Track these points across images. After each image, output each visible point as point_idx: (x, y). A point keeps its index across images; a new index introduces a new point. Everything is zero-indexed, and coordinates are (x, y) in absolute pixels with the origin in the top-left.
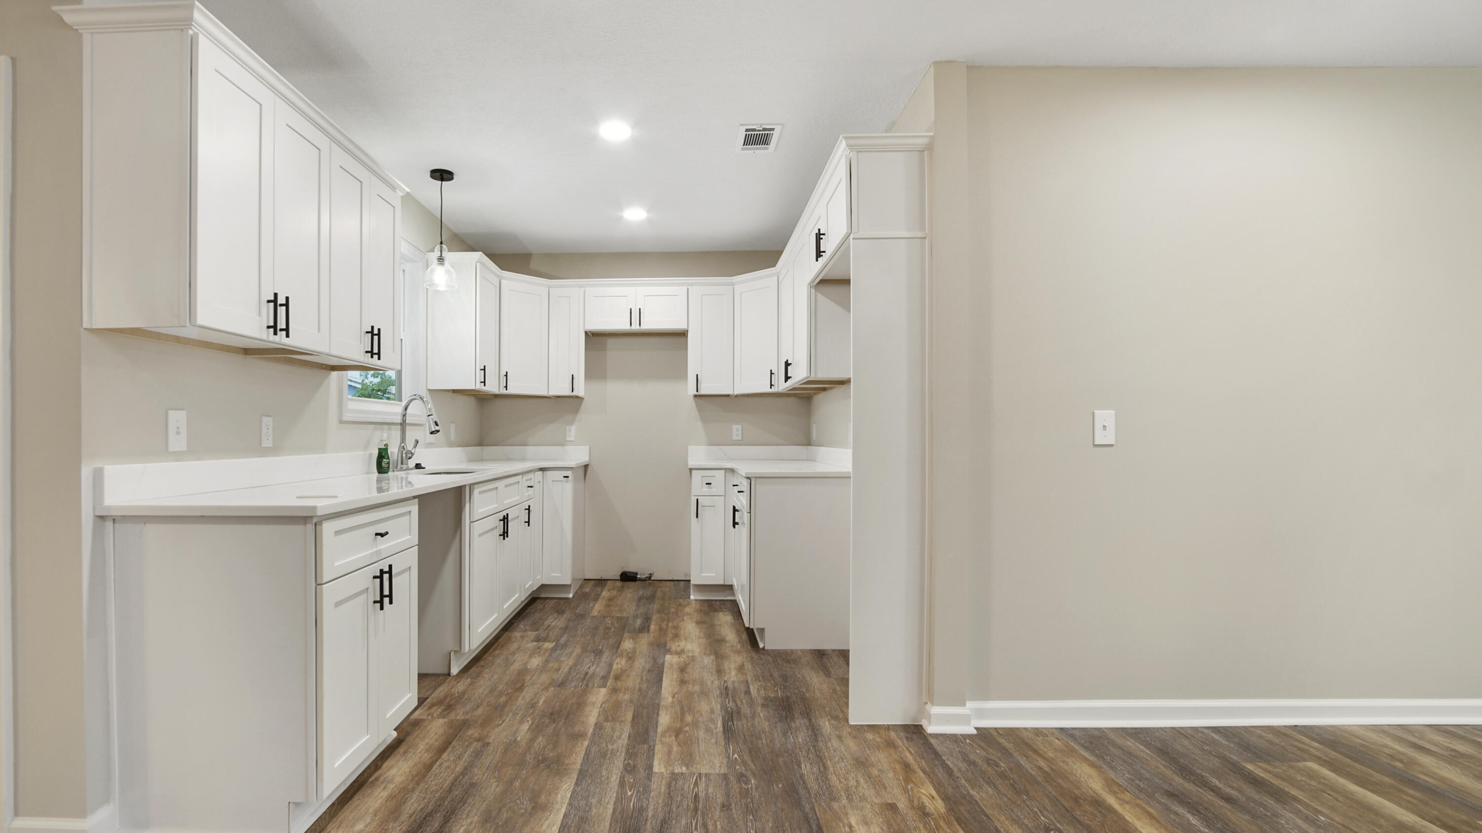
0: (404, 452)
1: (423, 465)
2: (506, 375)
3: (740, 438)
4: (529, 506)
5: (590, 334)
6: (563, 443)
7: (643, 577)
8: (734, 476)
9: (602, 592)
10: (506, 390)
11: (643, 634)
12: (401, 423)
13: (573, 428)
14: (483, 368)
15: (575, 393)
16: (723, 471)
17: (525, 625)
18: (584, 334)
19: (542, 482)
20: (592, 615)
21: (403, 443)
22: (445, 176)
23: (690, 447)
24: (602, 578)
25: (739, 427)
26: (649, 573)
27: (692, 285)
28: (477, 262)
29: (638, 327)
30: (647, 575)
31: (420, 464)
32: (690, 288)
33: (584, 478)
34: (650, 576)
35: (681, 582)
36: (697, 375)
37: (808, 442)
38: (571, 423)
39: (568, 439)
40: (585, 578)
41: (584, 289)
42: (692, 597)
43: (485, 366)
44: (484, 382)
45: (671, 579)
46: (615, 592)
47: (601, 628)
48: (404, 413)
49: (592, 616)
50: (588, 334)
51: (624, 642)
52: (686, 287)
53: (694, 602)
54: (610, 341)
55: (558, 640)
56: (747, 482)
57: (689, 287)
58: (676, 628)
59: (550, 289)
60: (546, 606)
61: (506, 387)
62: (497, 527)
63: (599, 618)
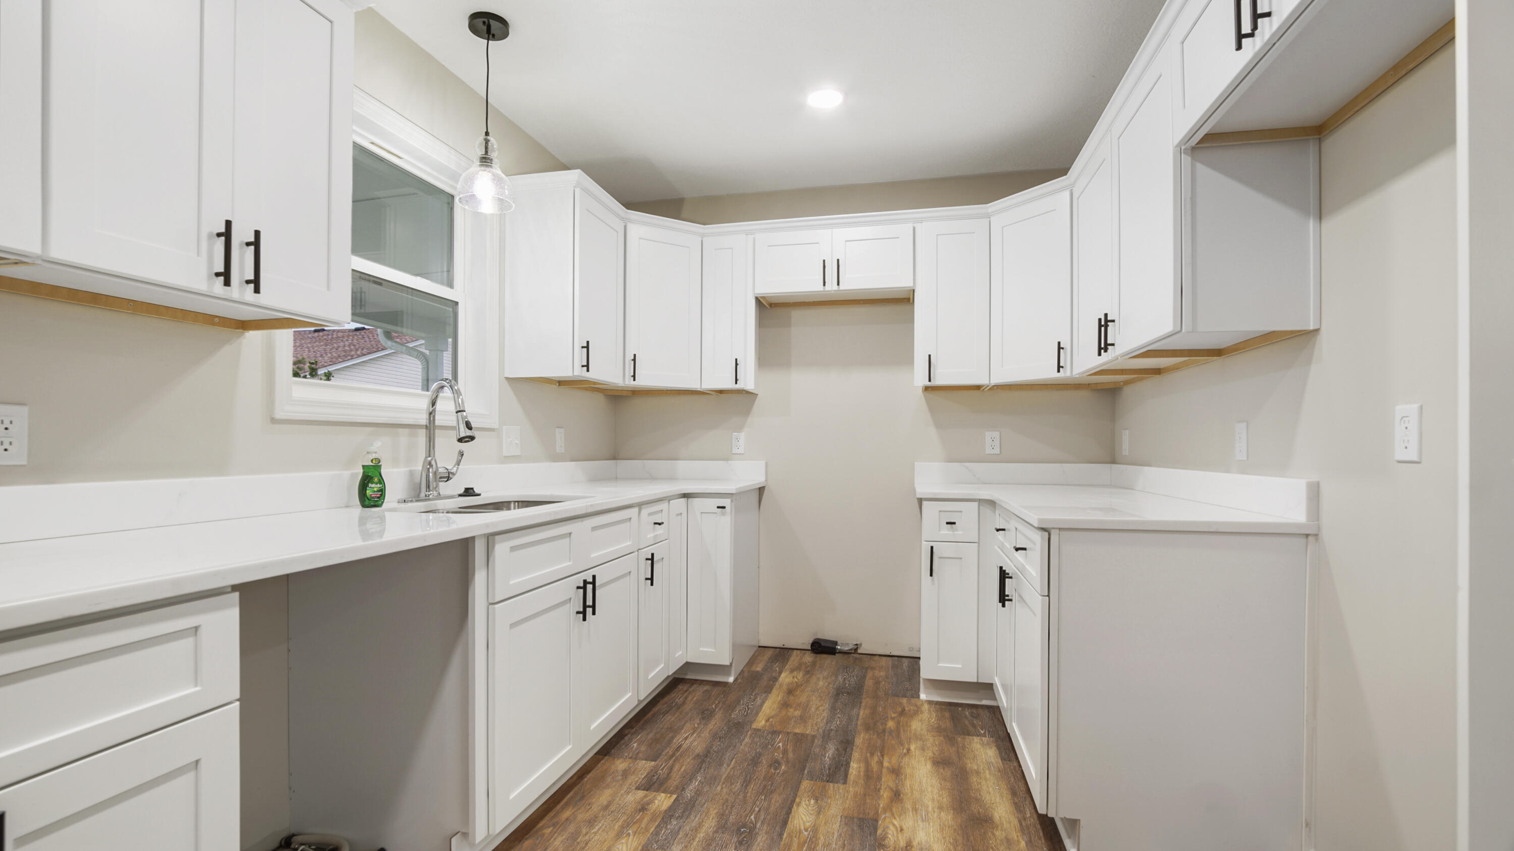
0: (431, 470)
1: (477, 491)
2: (634, 360)
3: (997, 451)
4: (653, 555)
5: (767, 306)
6: (727, 457)
7: (846, 648)
8: (994, 512)
9: (780, 673)
10: (634, 380)
11: (836, 785)
12: (426, 426)
13: (742, 436)
14: (585, 345)
15: (740, 386)
16: (976, 504)
17: (640, 743)
18: (754, 301)
19: (685, 515)
20: (754, 726)
21: (430, 456)
22: (494, 24)
23: (916, 463)
24: (784, 647)
25: (996, 434)
26: (855, 643)
27: (921, 221)
28: (575, 187)
29: (835, 287)
30: (851, 647)
31: (472, 489)
32: (918, 226)
33: (758, 506)
34: (856, 647)
35: (904, 659)
36: (930, 356)
37: (1113, 460)
38: (739, 429)
39: (735, 451)
40: (760, 645)
41: (753, 236)
42: (923, 696)
43: (588, 342)
44: (587, 366)
45: (888, 653)
46: (800, 675)
47: (764, 761)
48: (431, 409)
49: (755, 729)
50: (760, 301)
51: (799, 805)
52: (910, 226)
53: (926, 706)
54: (796, 314)
55: (683, 789)
56: (1042, 537)
57: (916, 225)
58: (896, 772)
59: (705, 239)
60: (690, 698)
61: (634, 376)
62: (570, 599)
63: (765, 734)
